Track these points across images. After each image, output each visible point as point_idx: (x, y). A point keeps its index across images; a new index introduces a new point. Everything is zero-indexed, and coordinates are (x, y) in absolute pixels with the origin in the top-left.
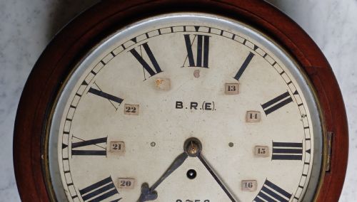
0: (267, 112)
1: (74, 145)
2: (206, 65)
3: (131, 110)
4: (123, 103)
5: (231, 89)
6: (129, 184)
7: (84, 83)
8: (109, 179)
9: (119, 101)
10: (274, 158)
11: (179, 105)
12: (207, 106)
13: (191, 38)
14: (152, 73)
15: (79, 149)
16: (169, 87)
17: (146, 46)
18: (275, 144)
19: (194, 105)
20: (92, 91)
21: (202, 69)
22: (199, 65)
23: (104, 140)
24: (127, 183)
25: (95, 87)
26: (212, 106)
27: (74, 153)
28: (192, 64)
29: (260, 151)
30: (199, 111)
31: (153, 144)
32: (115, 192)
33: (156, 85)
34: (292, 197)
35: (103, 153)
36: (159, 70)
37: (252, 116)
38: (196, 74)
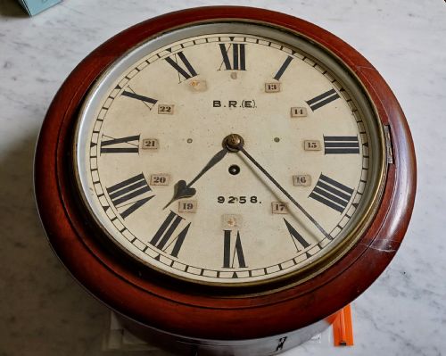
0: (313, 108)
1: (104, 143)
2: (243, 68)
3: (167, 109)
4: (157, 104)
5: (271, 88)
6: (162, 180)
7: (118, 87)
8: (141, 176)
9: (153, 101)
10: (327, 152)
11: (217, 104)
12: (247, 104)
13: (227, 46)
14: (187, 77)
15: (108, 147)
16: (206, 87)
17: (181, 54)
18: (326, 138)
19: (232, 104)
20: (125, 93)
21: (239, 72)
22: (236, 68)
23: (137, 138)
24: (161, 180)
25: (128, 90)
26: (252, 104)
27: (103, 151)
28: (228, 67)
29: (311, 146)
30: (239, 109)
31: (190, 141)
32: (148, 189)
33: (192, 87)
34: (355, 192)
35: (135, 150)
36: (194, 74)
37: (296, 112)
38: (234, 77)
